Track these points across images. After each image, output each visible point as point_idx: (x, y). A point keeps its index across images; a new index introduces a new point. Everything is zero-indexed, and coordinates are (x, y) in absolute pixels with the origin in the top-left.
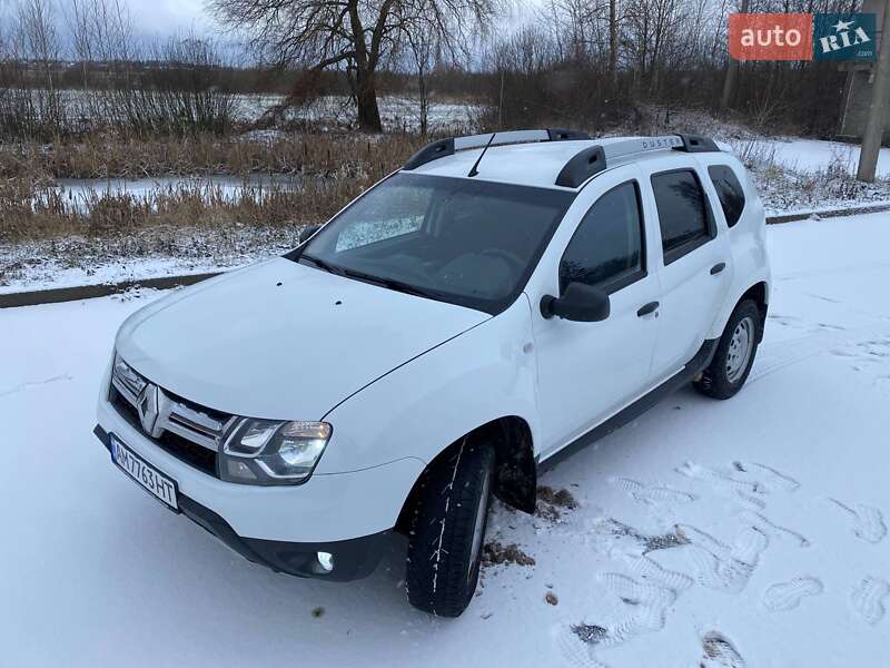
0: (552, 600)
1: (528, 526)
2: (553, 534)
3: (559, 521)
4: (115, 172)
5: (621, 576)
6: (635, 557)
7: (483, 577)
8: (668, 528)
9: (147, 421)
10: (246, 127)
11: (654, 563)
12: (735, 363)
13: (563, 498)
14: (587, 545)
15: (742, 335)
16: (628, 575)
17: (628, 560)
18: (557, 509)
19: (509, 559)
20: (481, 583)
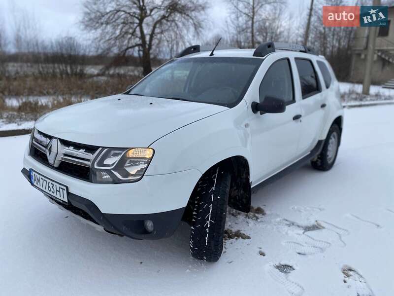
0: (262, 254)
1: (244, 223)
2: (257, 225)
3: (259, 220)
4: (31, 92)
5: (295, 243)
6: (299, 234)
7: (225, 245)
8: (312, 222)
9: (51, 159)
10: (92, 76)
11: (309, 237)
12: (330, 154)
13: (259, 211)
14: (274, 230)
15: (333, 140)
16: (297, 242)
17: (297, 236)
18: (257, 215)
19: (237, 237)
20: (225, 248)
